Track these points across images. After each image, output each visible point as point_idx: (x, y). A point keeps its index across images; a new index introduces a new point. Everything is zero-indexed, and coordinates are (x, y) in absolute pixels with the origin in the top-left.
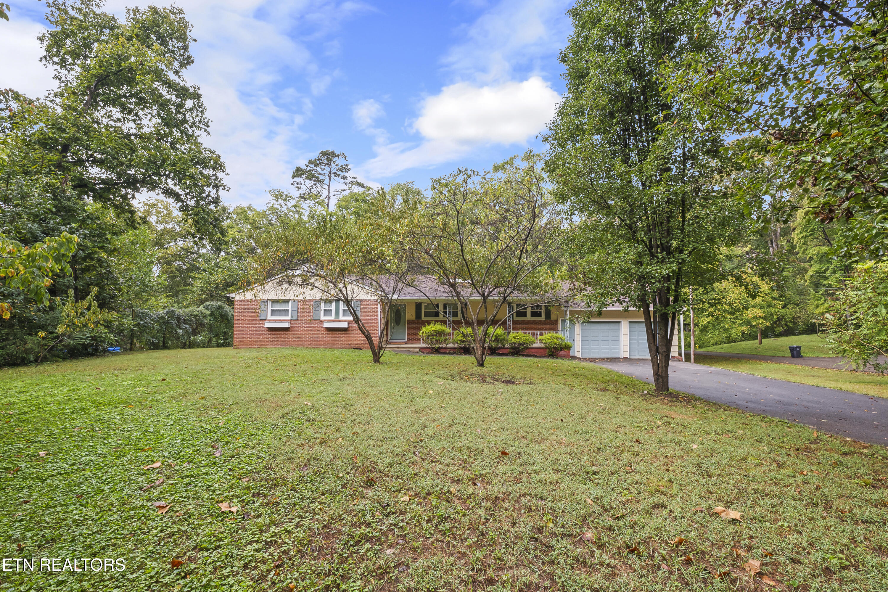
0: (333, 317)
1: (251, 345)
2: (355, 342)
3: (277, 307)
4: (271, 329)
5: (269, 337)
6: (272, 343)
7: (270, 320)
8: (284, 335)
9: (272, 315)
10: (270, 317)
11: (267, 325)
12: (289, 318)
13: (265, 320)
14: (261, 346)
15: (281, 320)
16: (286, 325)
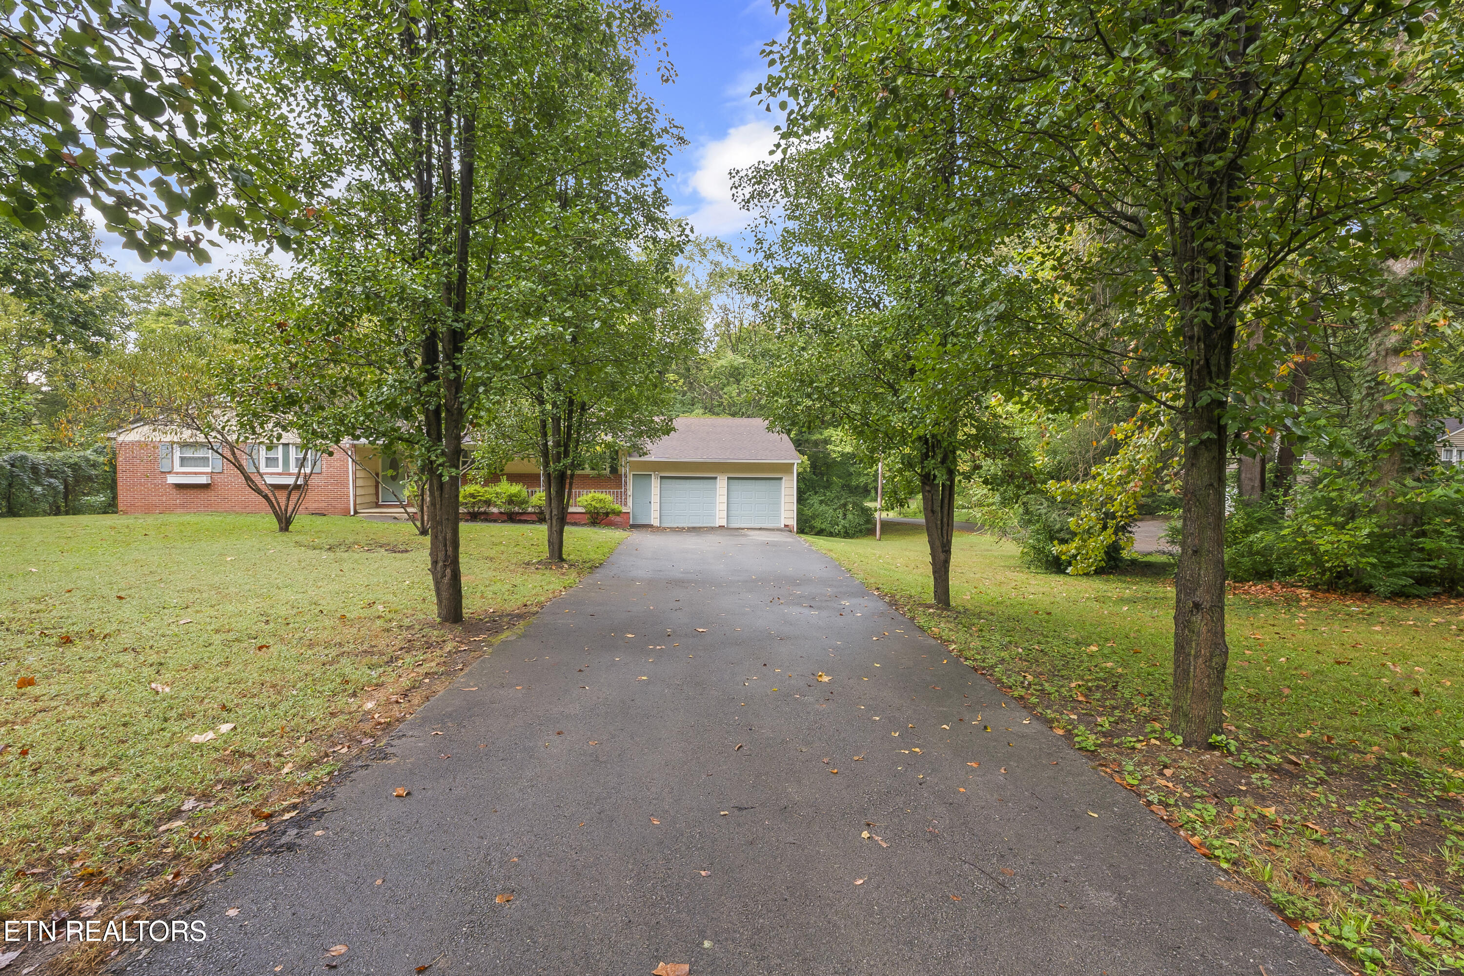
0: (280, 470)
1: (148, 509)
2: (315, 505)
3: (189, 454)
4: (179, 487)
5: (179, 498)
6: (182, 506)
7: (177, 473)
8: (202, 495)
9: (182, 465)
10: (177, 468)
11: (172, 480)
12: (209, 470)
13: (170, 472)
14: (167, 509)
15: (195, 473)
16: (203, 480)
